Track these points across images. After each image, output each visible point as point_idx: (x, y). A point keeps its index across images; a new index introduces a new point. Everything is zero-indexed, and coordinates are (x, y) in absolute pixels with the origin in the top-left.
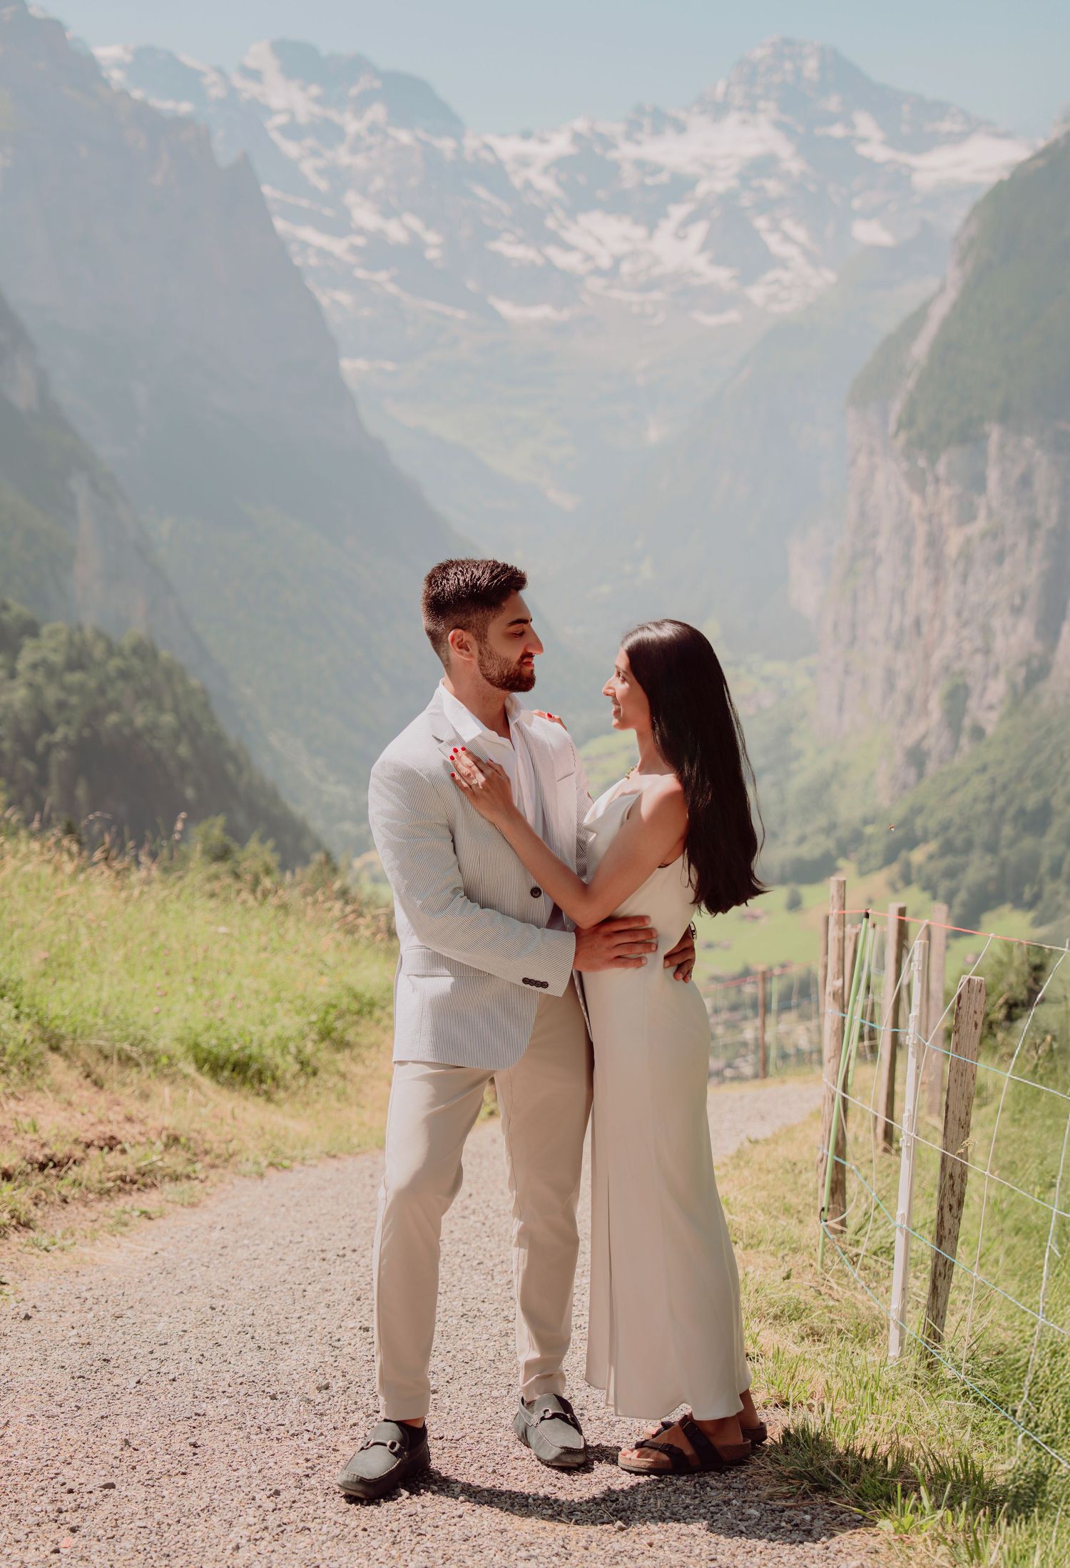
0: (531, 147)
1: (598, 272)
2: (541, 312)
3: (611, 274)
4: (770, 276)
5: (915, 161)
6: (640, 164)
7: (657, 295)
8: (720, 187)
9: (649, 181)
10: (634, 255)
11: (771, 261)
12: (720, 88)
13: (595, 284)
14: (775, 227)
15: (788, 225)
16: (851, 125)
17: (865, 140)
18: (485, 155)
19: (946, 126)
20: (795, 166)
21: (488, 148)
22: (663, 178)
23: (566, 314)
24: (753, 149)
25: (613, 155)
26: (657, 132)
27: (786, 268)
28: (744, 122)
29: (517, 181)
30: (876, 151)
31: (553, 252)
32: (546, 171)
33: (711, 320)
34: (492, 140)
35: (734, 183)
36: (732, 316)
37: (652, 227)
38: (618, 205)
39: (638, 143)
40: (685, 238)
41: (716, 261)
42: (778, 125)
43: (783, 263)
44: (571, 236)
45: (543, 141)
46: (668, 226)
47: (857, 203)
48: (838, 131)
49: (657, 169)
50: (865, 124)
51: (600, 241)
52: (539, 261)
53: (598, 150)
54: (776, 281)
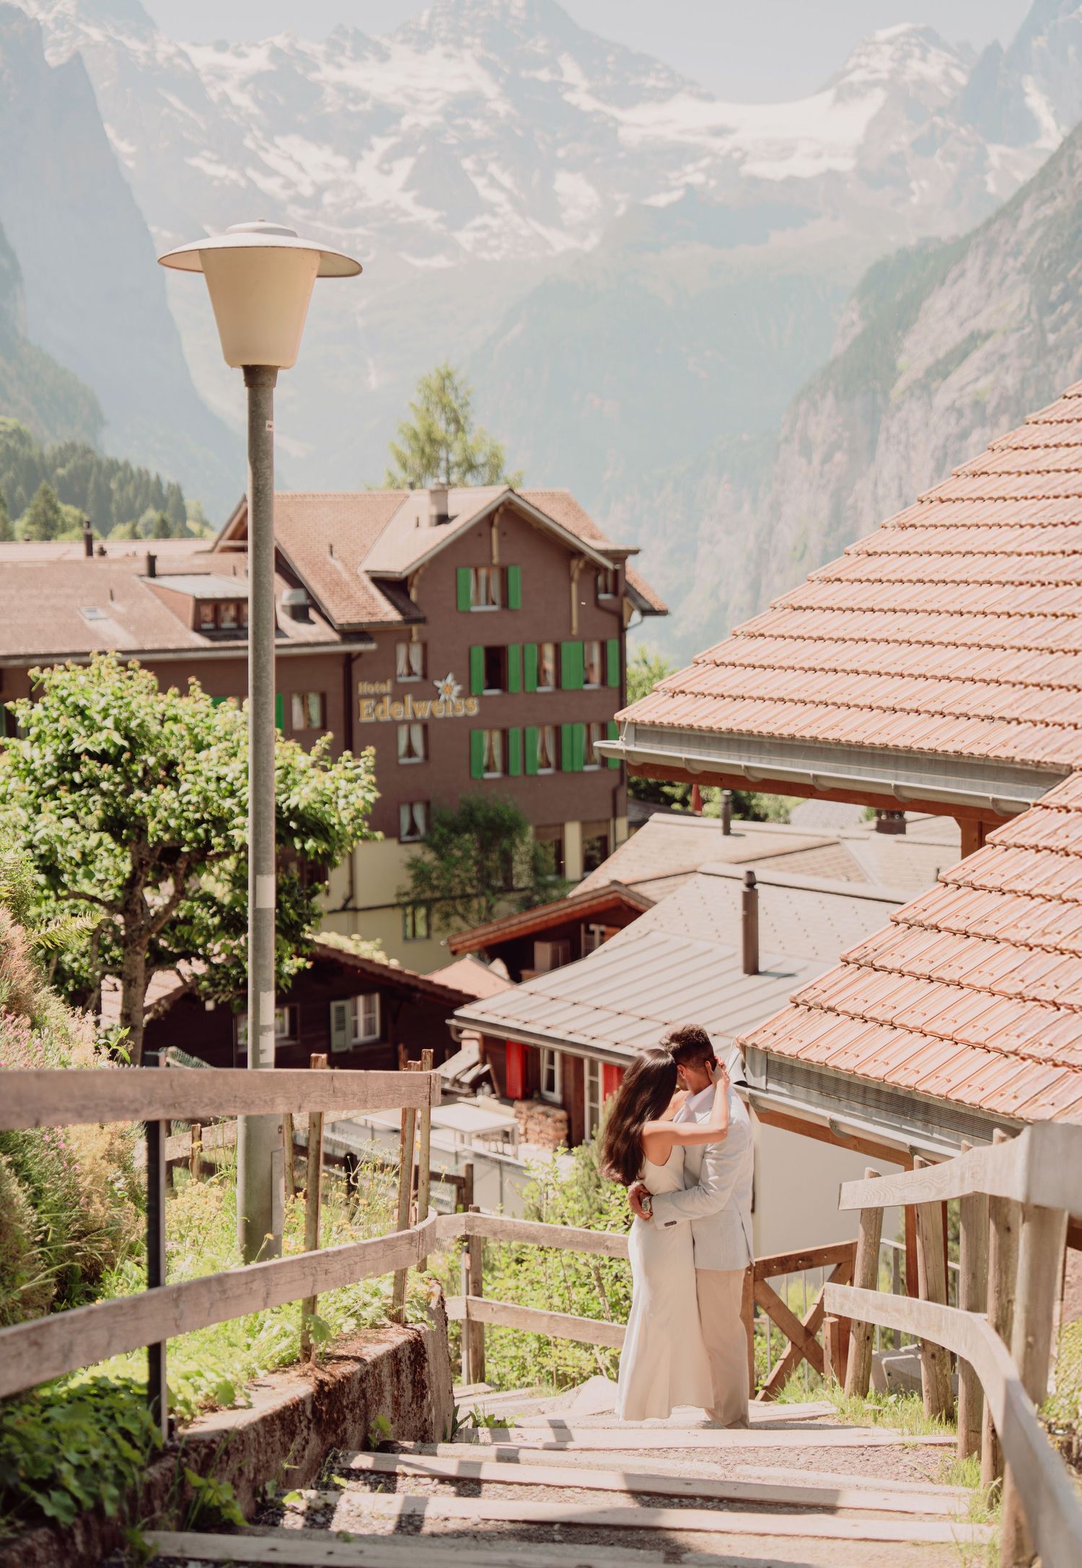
0: (226, 59)
1: (299, 200)
3: (314, 202)
4: (478, 221)
5: (621, 115)
6: (342, 88)
7: (360, 230)
8: (426, 122)
9: (351, 108)
10: (337, 185)
11: (477, 206)
12: (425, 18)
13: (296, 213)
14: (482, 172)
15: (493, 168)
16: (558, 70)
17: (571, 88)
18: (178, 61)
19: (651, 81)
20: (502, 107)
21: (183, 54)
22: (368, 106)
24: (458, 86)
25: (314, 76)
26: (358, 56)
27: (495, 215)
28: (449, 56)
29: (213, 94)
30: (588, 104)
31: (250, 172)
32: (242, 86)
33: (419, 263)
34: (184, 46)
35: (439, 119)
36: (440, 262)
37: (355, 158)
39: (340, 66)
40: (389, 173)
41: (422, 201)
42: (484, 62)
43: (491, 209)
44: (271, 159)
45: (242, 55)
46: (371, 159)
47: (561, 153)
48: (544, 75)
49: (359, 96)
50: (571, 71)
51: (301, 168)
52: (243, 183)
53: (300, 71)
54: (485, 227)
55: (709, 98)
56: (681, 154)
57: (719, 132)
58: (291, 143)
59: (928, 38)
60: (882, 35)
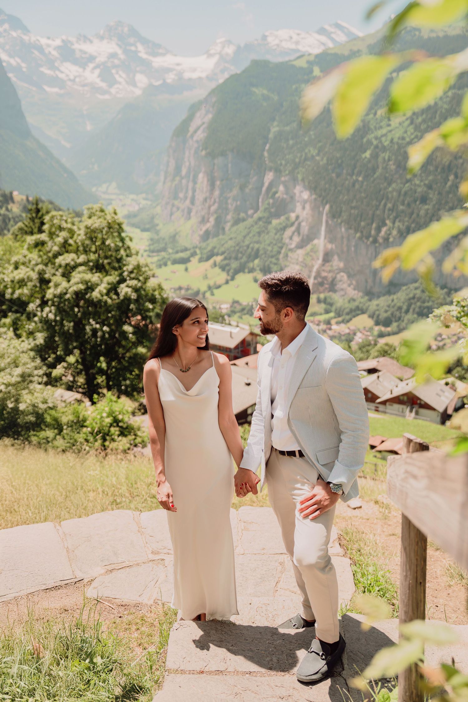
0: (50, 42)
1: (70, 80)
2: (56, 90)
3: (73, 81)
4: (116, 86)
5: (153, 59)
6: (81, 51)
7: (86, 88)
8: (103, 60)
9: (83, 56)
10: (80, 76)
11: (116, 82)
12: (102, 32)
13: (69, 83)
14: (117, 73)
15: (121, 73)
16: (136, 47)
17: (140, 52)
18: (37, 42)
19: (161, 51)
20: (122, 57)
21: (38, 40)
22: (87, 55)
23: (62, 92)
24: (111, 50)
25: (73, 47)
26: (85, 42)
28: (108, 42)
29: (47, 51)
30: (143, 55)
31: (57, 72)
32: (54, 49)
33: (101, 97)
34: (39, 38)
35: (106, 59)
36: (107, 97)
37: (84, 69)
38: (76, 62)
39: (80, 44)
40: (93, 73)
41: (102, 80)
42: (118, 45)
43: (120, 83)
44: (62, 69)
45: (53, 40)
46: (89, 69)
47: (138, 69)
48: (133, 48)
49: (85, 53)
50: (140, 47)
51: (70, 71)
52: (54, 75)
53: (69, 45)
54: (118, 88)
55: (175, 55)
56: (168, 70)
57: (178, 65)
58: (68, 65)
59: (229, 42)
60: (218, 41)
